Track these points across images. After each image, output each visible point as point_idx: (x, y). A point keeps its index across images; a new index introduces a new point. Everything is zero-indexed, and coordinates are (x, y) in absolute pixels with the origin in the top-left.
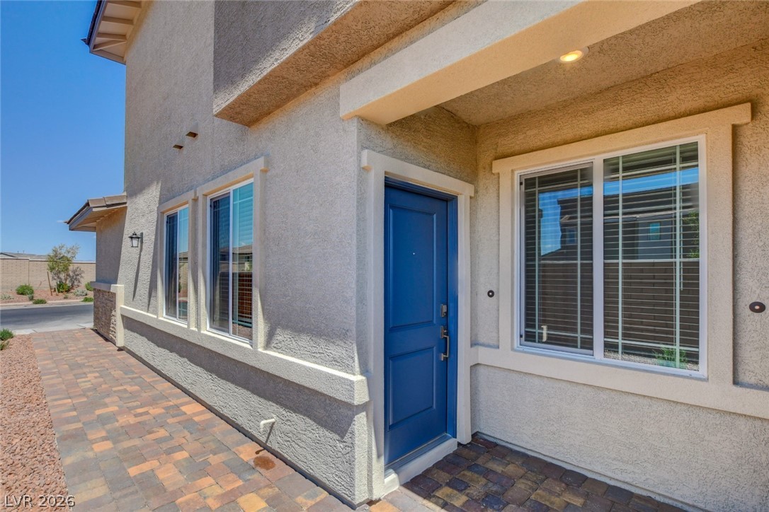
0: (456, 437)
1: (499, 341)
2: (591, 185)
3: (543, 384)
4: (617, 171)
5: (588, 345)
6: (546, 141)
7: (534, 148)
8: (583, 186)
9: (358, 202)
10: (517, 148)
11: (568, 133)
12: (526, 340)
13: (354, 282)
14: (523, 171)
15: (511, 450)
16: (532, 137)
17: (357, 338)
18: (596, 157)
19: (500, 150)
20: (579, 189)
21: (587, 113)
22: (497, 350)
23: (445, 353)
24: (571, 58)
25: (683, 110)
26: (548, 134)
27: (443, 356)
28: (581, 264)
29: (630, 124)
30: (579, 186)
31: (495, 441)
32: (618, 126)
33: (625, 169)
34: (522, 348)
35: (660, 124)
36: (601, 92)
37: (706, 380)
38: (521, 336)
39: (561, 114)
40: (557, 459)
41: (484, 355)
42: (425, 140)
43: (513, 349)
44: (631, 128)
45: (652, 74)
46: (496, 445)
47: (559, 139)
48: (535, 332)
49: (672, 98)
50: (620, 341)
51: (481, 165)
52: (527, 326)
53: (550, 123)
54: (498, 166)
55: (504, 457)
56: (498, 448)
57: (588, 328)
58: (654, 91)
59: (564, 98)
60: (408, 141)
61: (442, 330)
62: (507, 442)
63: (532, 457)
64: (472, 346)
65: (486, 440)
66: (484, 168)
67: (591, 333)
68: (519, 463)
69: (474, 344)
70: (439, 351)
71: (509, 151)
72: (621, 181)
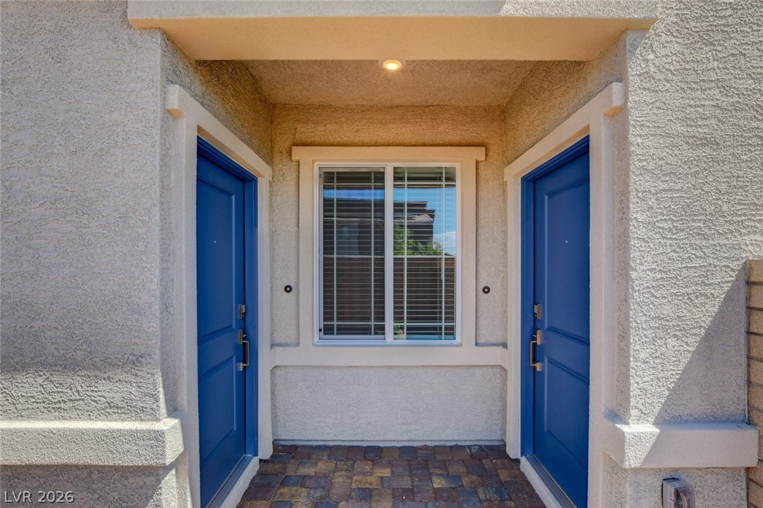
0: (257, 455)
1: (299, 338)
2: (383, 188)
3: (342, 373)
4: (402, 179)
5: (380, 330)
6: (346, 139)
7: (335, 143)
8: (376, 188)
9: (162, 160)
10: (317, 139)
11: (364, 136)
12: (324, 334)
13: (155, 280)
14: (324, 164)
15: (311, 447)
16: (332, 131)
17: (162, 364)
18: (387, 164)
19: (299, 137)
20: (373, 190)
21: (381, 122)
22: (298, 348)
23: (244, 361)
24: (392, 66)
25: (447, 141)
26: (347, 133)
27: (242, 365)
28: (375, 258)
29: (413, 142)
30: (373, 187)
31: (293, 443)
32: (405, 141)
33: (410, 179)
34: (322, 342)
35: (435, 148)
36: (392, 107)
37: (461, 345)
38: (320, 330)
39: (360, 117)
40: (357, 441)
41: (282, 357)
42: (232, 100)
43: (314, 345)
44: (414, 146)
45: (428, 106)
46: (296, 447)
47: (357, 140)
48: (333, 325)
49: (441, 129)
50: (405, 324)
51: (277, 147)
52: (325, 319)
53: (349, 122)
54: (299, 153)
55: (309, 457)
56: (299, 450)
57: (381, 316)
58: (429, 120)
59: (363, 103)
60: (216, 93)
61: (240, 335)
62: (308, 440)
63: (332, 446)
64: (271, 348)
65: (284, 446)
66: (281, 153)
67: (383, 319)
68: (325, 457)
69: (273, 345)
70: (238, 361)
71: (309, 140)
72: (406, 189)
